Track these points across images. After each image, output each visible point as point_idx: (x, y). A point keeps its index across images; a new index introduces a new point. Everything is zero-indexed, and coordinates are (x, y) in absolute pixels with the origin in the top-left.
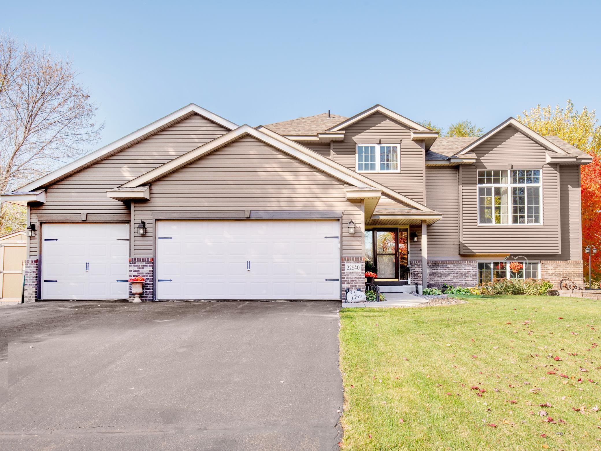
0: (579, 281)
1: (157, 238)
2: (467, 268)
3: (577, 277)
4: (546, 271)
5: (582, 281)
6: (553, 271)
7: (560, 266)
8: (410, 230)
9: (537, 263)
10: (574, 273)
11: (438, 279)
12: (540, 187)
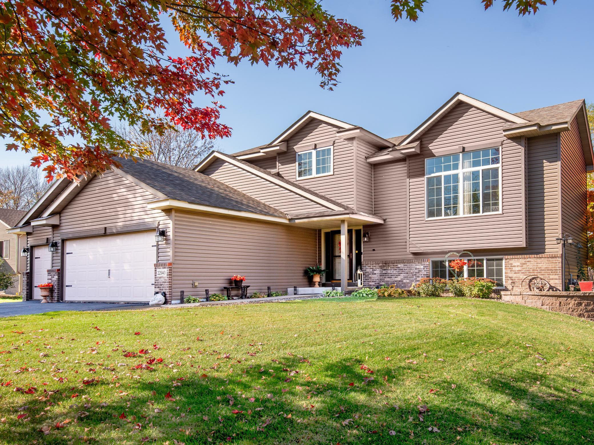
0: (555, 279)
1: (65, 253)
2: (418, 267)
3: (553, 275)
4: (510, 269)
5: (559, 279)
6: (519, 268)
7: (529, 261)
8: (363, 230)
9: (501, 259)
10: (549, 270)
11: (388, 279)
12: (498, 168)
